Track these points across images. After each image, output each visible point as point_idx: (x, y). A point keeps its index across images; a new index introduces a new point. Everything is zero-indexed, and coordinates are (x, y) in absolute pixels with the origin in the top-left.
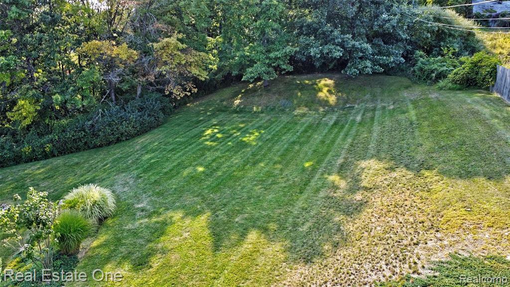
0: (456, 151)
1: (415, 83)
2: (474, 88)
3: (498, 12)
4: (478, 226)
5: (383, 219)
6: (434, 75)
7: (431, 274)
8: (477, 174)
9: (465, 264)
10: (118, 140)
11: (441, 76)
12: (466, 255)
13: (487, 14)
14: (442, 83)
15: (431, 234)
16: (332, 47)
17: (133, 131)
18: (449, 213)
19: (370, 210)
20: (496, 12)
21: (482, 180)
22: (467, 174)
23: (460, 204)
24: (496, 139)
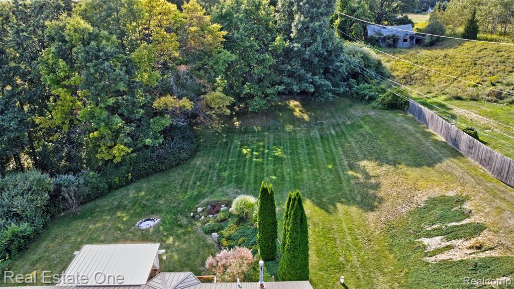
0: (407, 153)
1: (354, 102)
2: (395, 109)
3: (384, 35)
4: (433, 187)
5: (392, 189)
6: (367, 98)
7: (425, 205)
8: (423, 165)
9: (434, 199)
10: (178, 164)
11: (372, 99)
12: (433, 197)
13: (378, 36)
14: (374, 104)
15: (417, 192)
16: (307, 85)
17: (187, 156)
18: (420, 183)
19: (384, 187)
20: (383, 35)
21: (426, 167)
22: (418, 165)
23: (422, 179)
24: (423, 146)
